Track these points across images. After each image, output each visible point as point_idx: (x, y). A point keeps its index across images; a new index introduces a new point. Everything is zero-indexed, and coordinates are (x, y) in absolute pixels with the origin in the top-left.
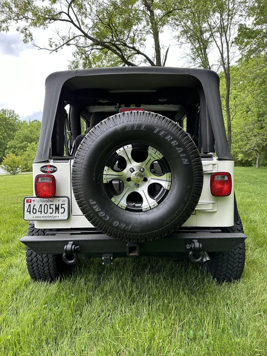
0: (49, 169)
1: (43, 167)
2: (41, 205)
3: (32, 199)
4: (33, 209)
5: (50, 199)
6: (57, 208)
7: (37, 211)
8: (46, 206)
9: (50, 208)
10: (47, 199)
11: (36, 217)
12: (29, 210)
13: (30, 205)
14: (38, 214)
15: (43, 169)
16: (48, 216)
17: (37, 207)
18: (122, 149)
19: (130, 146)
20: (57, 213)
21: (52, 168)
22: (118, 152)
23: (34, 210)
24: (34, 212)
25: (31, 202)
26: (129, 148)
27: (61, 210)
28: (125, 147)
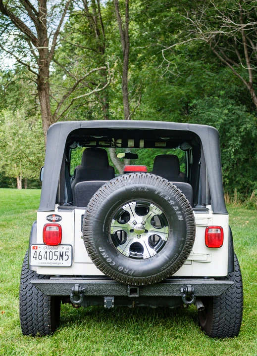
0: (54, 218)
1: (48, 216)
2: (46, 252)
3: (38, 246)
4: (39, 255)
5: (55, 247)
6: (61, 256)
7: (43, 257)
8: (51, 253)
9: (55, 255)
10: (52, 247)
11: (41, 263)
12: (35, 257)
13: (36, 252)
14: (44, 260)
15: (49, 218)
16: (53, 262)
17: (43, 254)
18: (127, 205)
19: (135, 203)
20: (61, 260)
21: (58, 217)
22: (124, 207)
23: (40, 257)
24: (40, 258)
25: (37, 249)
26: (133, 204)
27: (65, 257)
28: (131, 204)
